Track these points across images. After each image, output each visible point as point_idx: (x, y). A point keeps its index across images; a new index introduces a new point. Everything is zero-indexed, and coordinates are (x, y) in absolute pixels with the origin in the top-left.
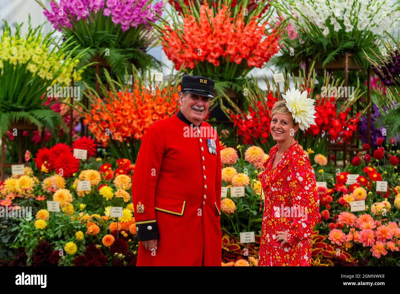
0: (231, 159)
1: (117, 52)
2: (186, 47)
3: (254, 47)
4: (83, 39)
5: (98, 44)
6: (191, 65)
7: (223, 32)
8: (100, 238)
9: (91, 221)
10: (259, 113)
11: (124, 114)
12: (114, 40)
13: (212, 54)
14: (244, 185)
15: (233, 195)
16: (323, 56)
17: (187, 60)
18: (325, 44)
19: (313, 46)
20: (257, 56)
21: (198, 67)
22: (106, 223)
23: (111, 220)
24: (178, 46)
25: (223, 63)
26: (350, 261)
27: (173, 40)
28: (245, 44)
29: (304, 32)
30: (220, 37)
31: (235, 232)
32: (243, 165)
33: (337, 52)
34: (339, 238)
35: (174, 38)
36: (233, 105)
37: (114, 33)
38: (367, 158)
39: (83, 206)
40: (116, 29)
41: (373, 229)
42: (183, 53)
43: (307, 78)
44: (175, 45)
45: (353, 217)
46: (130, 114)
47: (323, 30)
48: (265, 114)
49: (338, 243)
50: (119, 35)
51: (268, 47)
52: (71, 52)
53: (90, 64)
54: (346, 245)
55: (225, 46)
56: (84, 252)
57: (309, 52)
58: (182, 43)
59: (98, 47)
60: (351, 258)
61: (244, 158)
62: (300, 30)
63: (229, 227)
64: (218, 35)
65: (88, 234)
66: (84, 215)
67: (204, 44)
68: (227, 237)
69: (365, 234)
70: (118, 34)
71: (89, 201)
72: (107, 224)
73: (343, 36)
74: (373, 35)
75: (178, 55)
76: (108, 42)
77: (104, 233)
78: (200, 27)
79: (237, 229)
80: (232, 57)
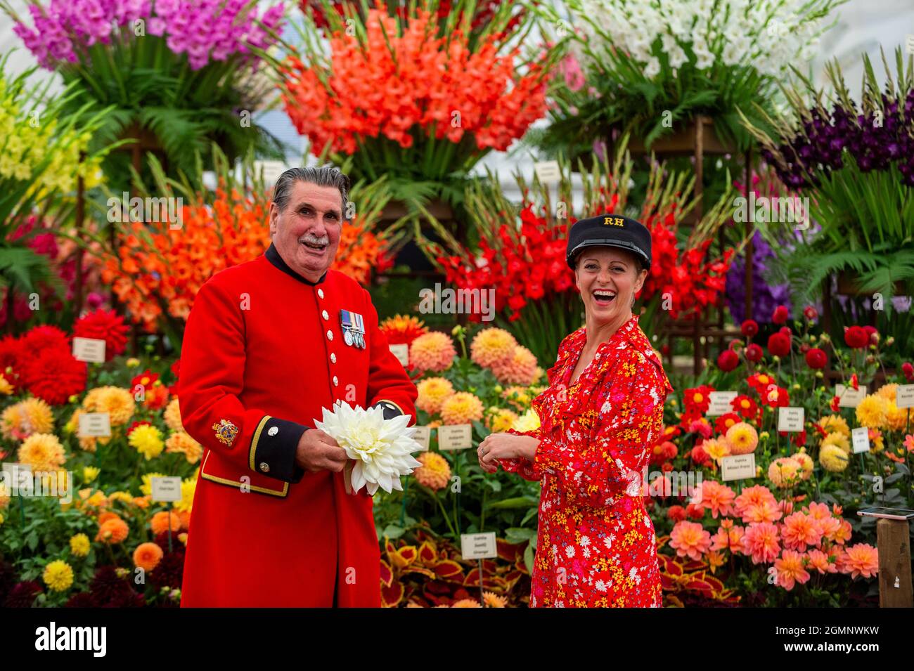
0: (440, 359)
1: (181, 117)
2: (337, 104)
3: (491, 103)
4: (104, 87)
5: (139, 99)
6: (349, 146)
7: (421, 68)
8: (129, 550)
9: (108, 509)
10: (503, 251)
11: (194, 256)
12: (173, 90)
13: (396, 120)
14: (469, 421)
15: (445, 443)
16: (647, 124)
17: (340, 133)
18: (651, 95)
19: (624, 101)
20: (498, 123)
21: (363, 150)
22: (144, 514)
23: (157, 505)
24: (319, 102)
25: (422, 139)
26: (721, 598)
27: (306, 89)
28: (470, 98)
29: (602, 71)
30: (413, 81)
31: (449, 531)
32: (467, 373)
33: (679, 114)
34: (694, 543)
35: (309, 84)
36: (444, 234)
37: (175, 75)
38: (753, 352)
39: (90, 473)
40: (179, 65)
41: (775, 522)
42: (330, 117)
43: (612, 173)
44: (312, 100)
45: (727, 492)
46: (208, 257)
47: (644, 65)
48: (518, 255)
49: (692, 555)
50: (186, 79)
51: (522, 104)
52: (73, 118)
53: (118, 144)
54: (711, 560)
55: (424, 102)
56: (92, 586)
57: (615, 115)
58: (328, 94)
59: (137, 107)
60: (725, 590)
61: (469, 355)
62: (593, 67)
63: (436, 520)
64: (410, 76)
65: (100, 542)
66: (92, 494)
67: (377, 97)
68: (430, 545)
69: (758, 534)
70: (182, 76)
71: (109, 462)
72: (146, 517)
73: (690, 77)
74: (759, 76)
75: (319, 122)
76: (159, 94)
77: (139, 539)
78: (368, 58)
79: (453, 524)
80: (441, 127)
